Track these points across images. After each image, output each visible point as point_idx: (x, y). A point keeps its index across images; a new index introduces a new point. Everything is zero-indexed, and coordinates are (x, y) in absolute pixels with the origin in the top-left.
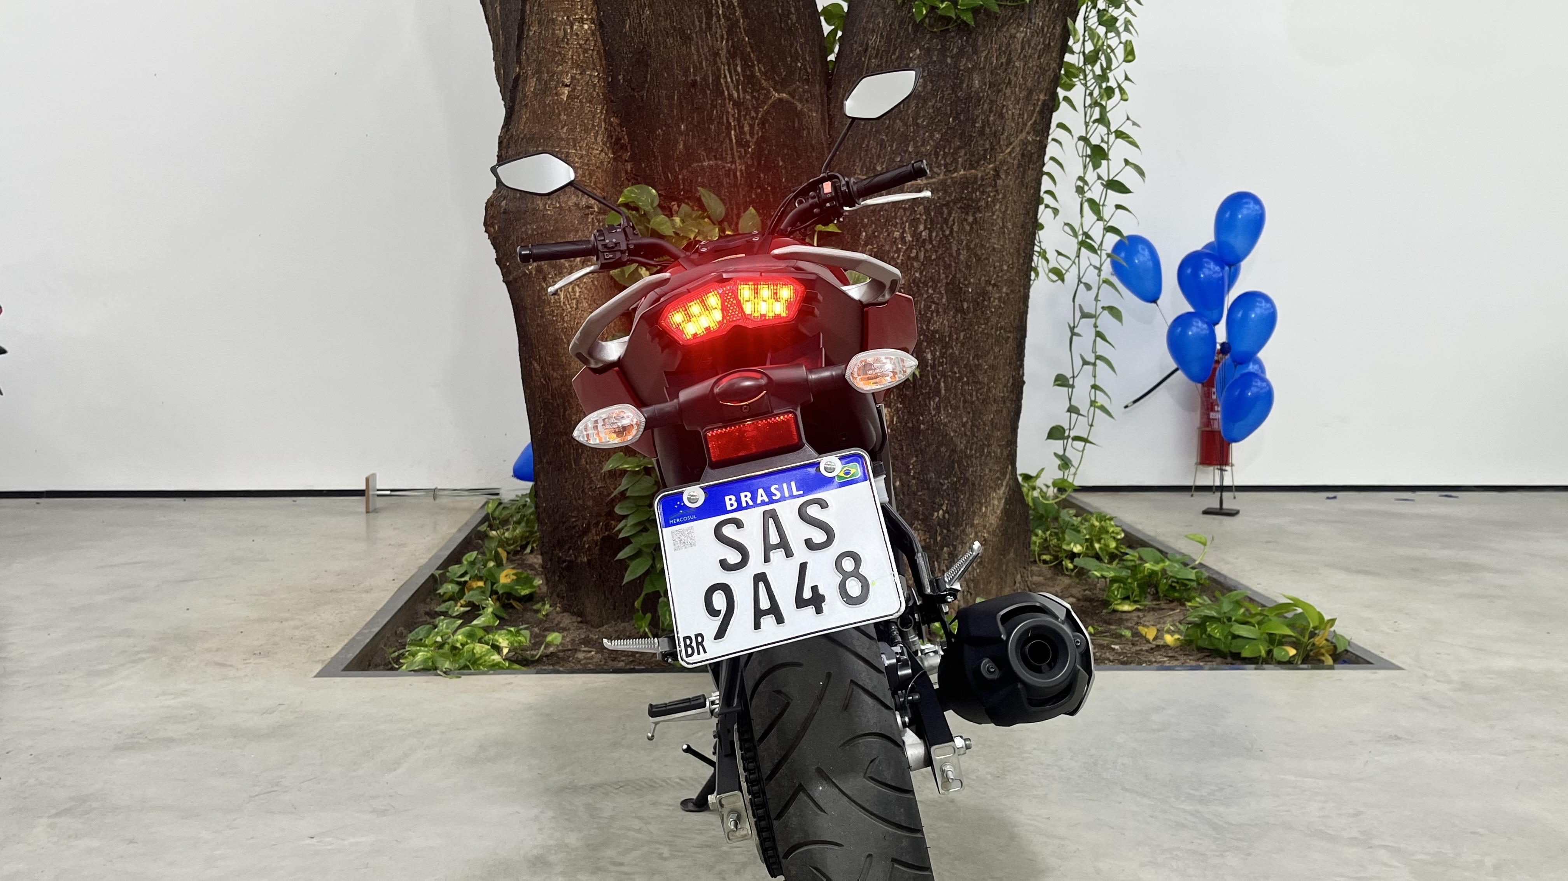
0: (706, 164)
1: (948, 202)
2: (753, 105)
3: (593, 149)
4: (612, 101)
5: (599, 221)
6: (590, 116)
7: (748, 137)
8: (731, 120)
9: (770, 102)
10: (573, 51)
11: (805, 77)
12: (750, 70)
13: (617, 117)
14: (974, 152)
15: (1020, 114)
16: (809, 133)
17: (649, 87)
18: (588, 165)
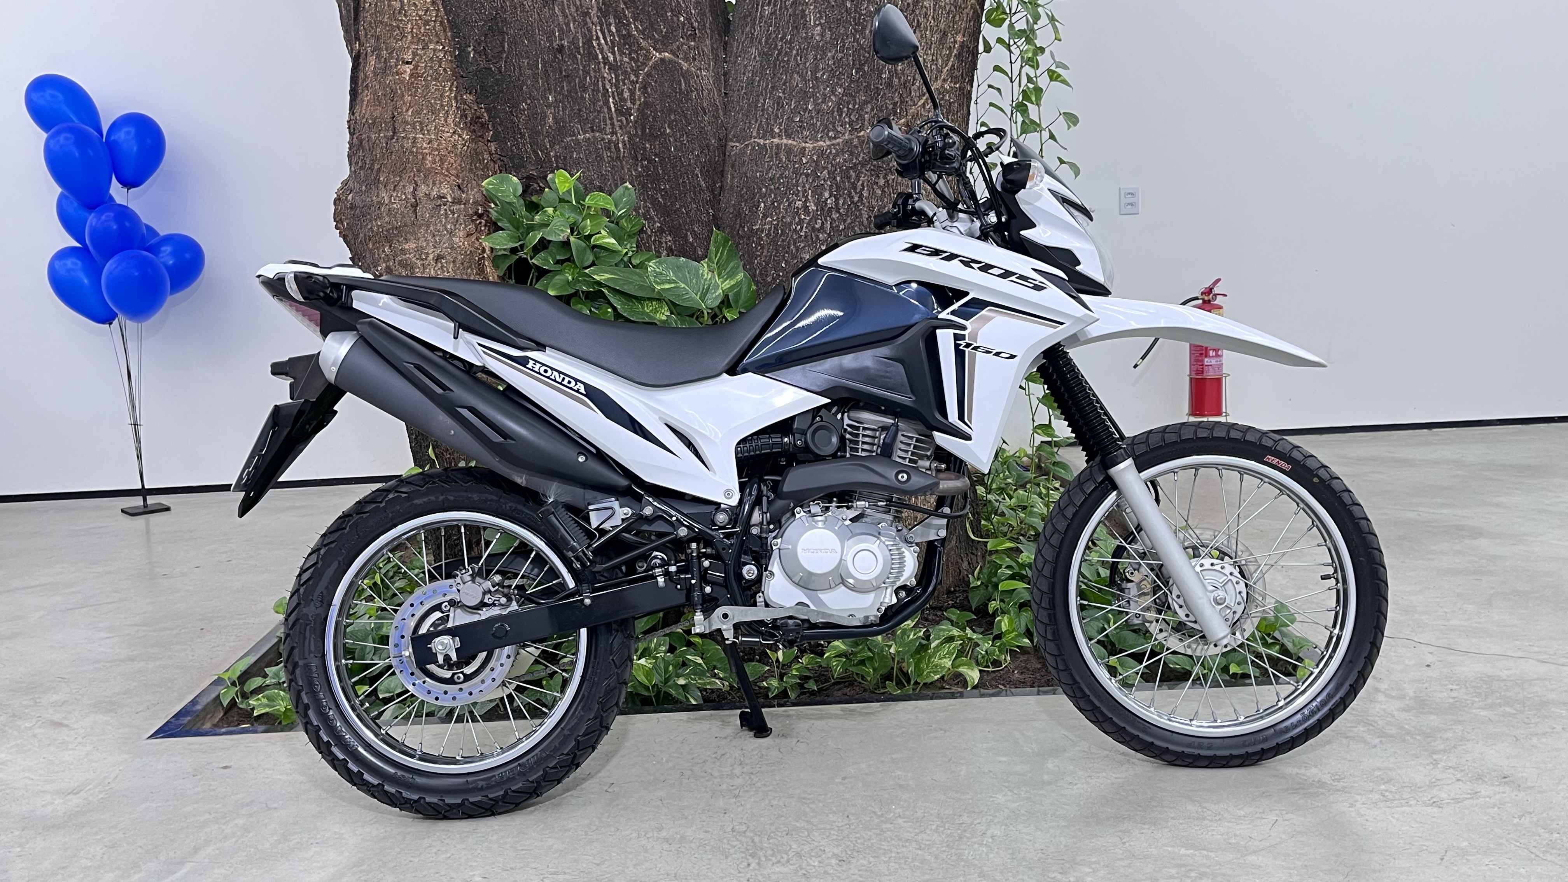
0: (581, 137)
1: (855, 165)
2: (632, 68)
3: (443, 131)
4: (462, 76)
5: (453, 213)
6: (437, 93)
7: (629, 104)
8: (608, 87)
9: (651, 63)
10: (412, 24)
11: (689, 32)
12: (625, 29)
13: (470, 93)
14: (882, 106)
15: (933, 60)
16: (699, 95)
17: (507, 57)
18: (437, 150)
